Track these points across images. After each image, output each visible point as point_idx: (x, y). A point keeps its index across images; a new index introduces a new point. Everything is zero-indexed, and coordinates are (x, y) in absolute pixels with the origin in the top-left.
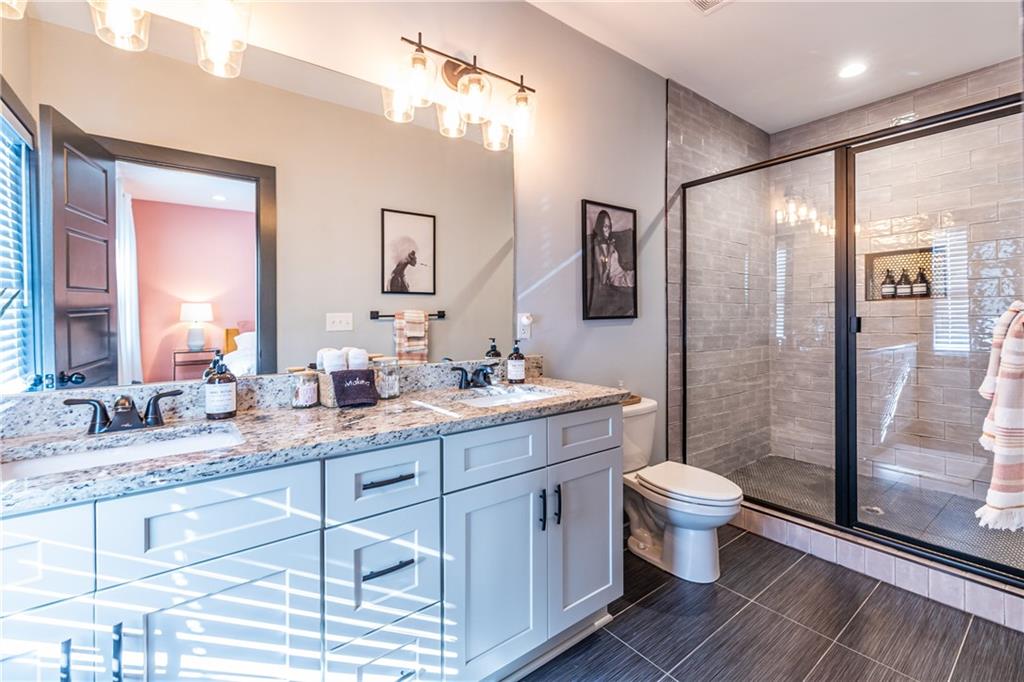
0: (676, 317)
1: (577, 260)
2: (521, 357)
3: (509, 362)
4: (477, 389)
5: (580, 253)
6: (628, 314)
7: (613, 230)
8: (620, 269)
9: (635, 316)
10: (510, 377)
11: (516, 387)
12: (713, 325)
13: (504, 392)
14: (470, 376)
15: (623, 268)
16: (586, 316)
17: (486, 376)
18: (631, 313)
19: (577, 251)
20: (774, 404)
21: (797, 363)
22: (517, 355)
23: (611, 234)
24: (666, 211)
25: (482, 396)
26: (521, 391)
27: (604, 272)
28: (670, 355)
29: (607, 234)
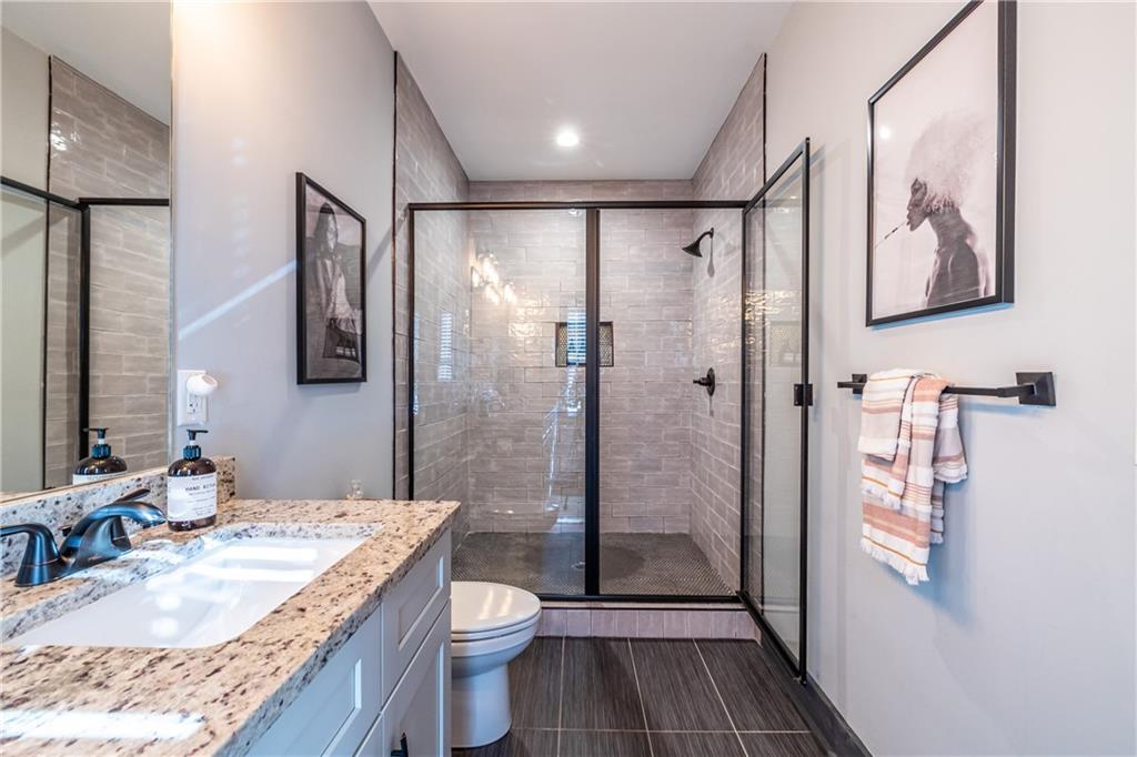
0: (402, 382)
1: (289, 275)
2: (209, 468)
3: (173, 481)
4: (92, 572)
5: (293, 265)
6: (356, 376)
7: (339, 240)
8: (347, 306)
9: (363, 378)
10: (175, 515)
11: (209, 539)
12: (433, 391)
13: (176, 559)
14: (59, 540)
15: (351, 305)
16: (302, 379)
17: (117, 529)
18: (358, 374)
19: (288, 261)
20: (472, 477)
21: (496, 431)
22: (196, 463)
23: (337, 244)
24: (394, 235)
25: (118, 586)
26: (217, 543)
27: (328, 304)
28: (397, 432)
29: (332, 246)
